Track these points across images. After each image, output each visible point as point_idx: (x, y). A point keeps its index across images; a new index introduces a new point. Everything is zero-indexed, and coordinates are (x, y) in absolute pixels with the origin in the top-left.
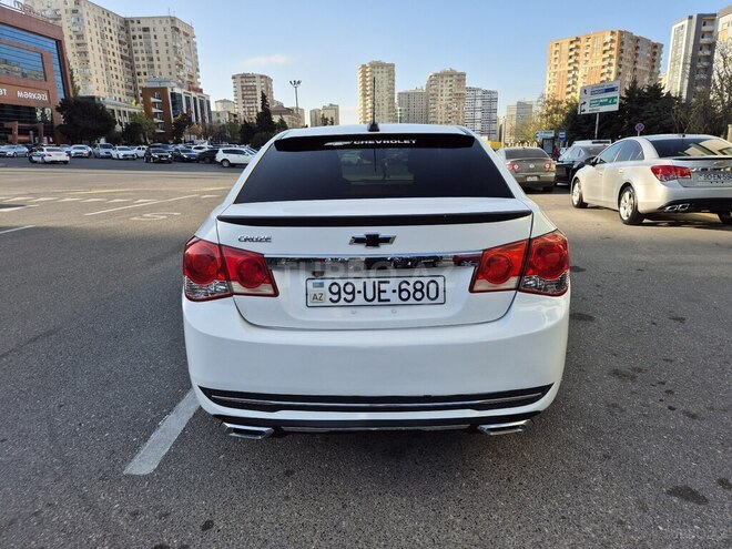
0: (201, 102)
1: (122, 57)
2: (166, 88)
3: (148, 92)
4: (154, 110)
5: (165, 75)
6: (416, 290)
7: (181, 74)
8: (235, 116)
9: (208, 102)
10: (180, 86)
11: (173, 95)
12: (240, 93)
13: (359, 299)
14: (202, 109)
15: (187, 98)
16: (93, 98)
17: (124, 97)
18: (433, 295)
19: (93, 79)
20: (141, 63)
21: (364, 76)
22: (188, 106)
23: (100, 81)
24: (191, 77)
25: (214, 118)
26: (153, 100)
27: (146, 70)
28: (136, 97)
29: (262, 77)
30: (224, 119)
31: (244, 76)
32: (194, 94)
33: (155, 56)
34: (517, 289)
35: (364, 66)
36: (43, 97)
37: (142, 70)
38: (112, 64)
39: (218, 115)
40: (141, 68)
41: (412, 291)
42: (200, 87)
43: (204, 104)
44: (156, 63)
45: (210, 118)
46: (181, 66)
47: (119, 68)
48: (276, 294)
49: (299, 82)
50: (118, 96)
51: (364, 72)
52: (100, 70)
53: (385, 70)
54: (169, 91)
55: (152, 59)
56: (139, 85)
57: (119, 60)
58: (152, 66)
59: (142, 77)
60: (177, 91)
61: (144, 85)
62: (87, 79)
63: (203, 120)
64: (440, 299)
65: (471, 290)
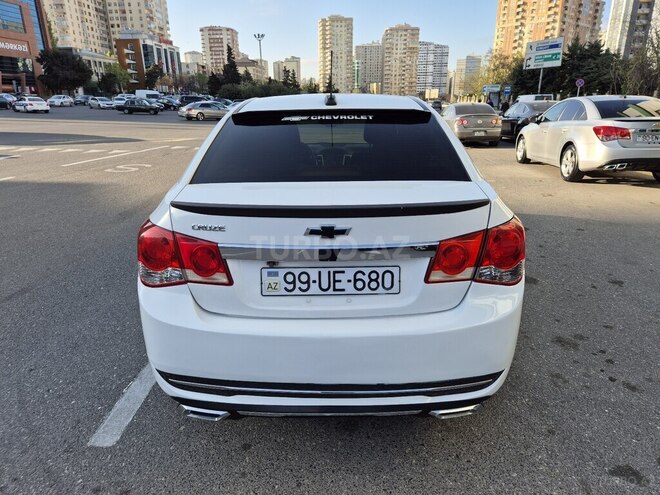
0: (171, 54)
1: (96, 10)
2: (137, 40)
3: (121, 44)
4: (128, 61)
5: (137, 28)
6: (371, 280)
7: (152, 26)
8: (203, 67)
9: (178, 54)
10: (152, 38)
11: (145, 46)
12: (208, 45)
13: (314, 288)
14: (172, 61)
15: (159, 50)
16: (71, 49)
17: (99, 49)
18: (388, 284)
19: (70, 31)
20: (114, 15)
21: (324, 30)
22: (160, 58)
23: (77, 32)
24: (161, 29)
25: (184, 70)
26: (126, 51)
27: (119, 22)
28: (110, 48)
29: (228, 30)
30: (194, 71)
31: (211, 29)
32: (164, 46)
33: (127, 8)
34: (473, 279)
35: (324, 20)
36: (23, 48)
37: (115, 22)
38: (87, 16)
39: (187, 66)
40: (114, 17)
41: (367, 280)
42: (171, 39)
43: (174, 56)
44: (128, 15)
45: (180, 69)
46: (152, 18)
47: (94, 20)
48: (230, 282)
49: (263, 36)
50: (94, 47)
51: (324, 26)
52: (76, 22)
53: (343, 24)
54: (141, 43)
55: (124, 12)
56: (113, 36)
57: (93, 12)
58: (125, 19)
59: (116, 29)
60: (149, 42)
61: (118, 36)
62: (64, 30)
63: (174, 71)
64: (395, 289)
65: (427, 280)
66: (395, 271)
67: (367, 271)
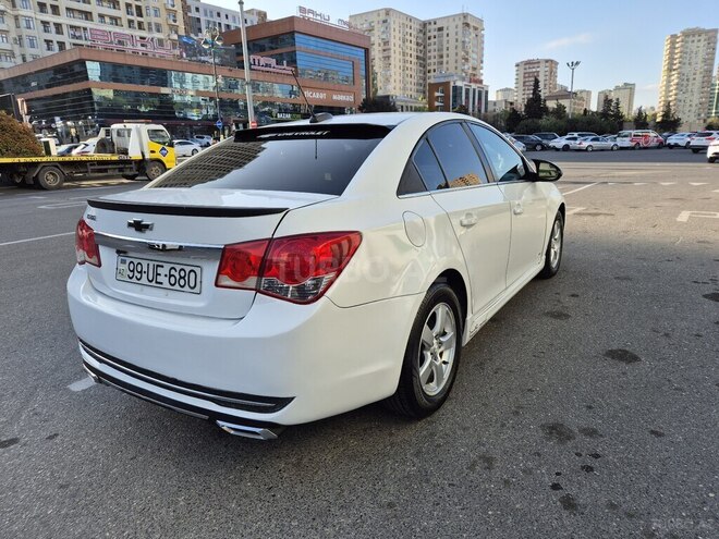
0: (480, 93)
1: (418, 57)
2: (449, 83)
3: (434, 87)
4: (437, 104)
5: (452, 70)
6: (181, 278)
7: (466, 67)
8: (511, 104)
9: (487, 92)
10: (463, 79)
11: (455, 88)
12: (522, 80)
13: (144, 280)
14: (480, 99)
15: (467, 91)
16: (388, 97)
17: (414, 94)
18: (192, 284)
19: (392, 80)
20: (432, 60)
21: (673, 48)
22: (467, 98)
23: (398, 81)
24: (474, 69)
25: (490, 108)
26: (437, 94)
27: (436, 67)
28: (424, 92)
29: (547, 61)
30: (501, 108)
31: (529, 63)
32: (474, 86)
33: (445, 52)
34: (258, 290)
35: (674, 37)
36: (350, 98)
37: (432, 68)
38: (408, 65)
39: (495, 104)
40: (432, 62)
41: (178, 278)
42: (482, 78)
43: (482, 95)
44: (445, 59)
45: (486, 108)
46: (467, 60)
47: (414, 67)
48: (100, 265)
49: (577, 63)
50: (410, 93)
51: (673, 43)
52: (398, 71)
53: (703, 37)
54: (452, 84)
55: (442, 57)
56: (428, 81)
57: (414, 60)
58: (442, 63)
59: (432, 73)
60: (459, 84)
61: (432, 81)
62: (387, 80)
63: (480, 111)
64: (197, 290)
65: (217, 285)
66: (198, 270)
67: (178, 267)
